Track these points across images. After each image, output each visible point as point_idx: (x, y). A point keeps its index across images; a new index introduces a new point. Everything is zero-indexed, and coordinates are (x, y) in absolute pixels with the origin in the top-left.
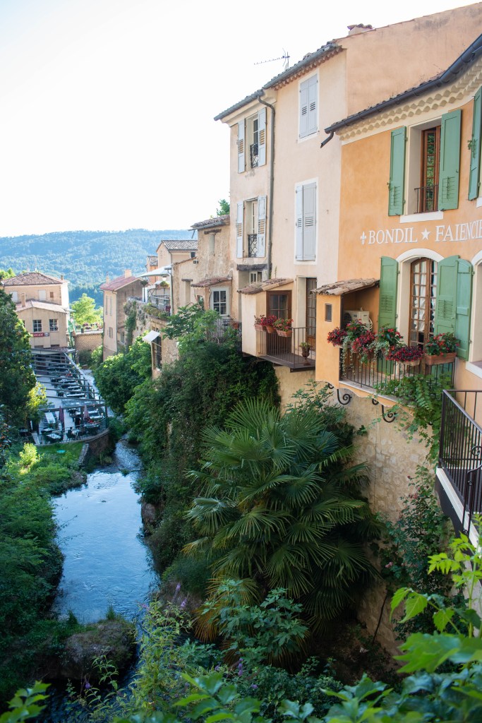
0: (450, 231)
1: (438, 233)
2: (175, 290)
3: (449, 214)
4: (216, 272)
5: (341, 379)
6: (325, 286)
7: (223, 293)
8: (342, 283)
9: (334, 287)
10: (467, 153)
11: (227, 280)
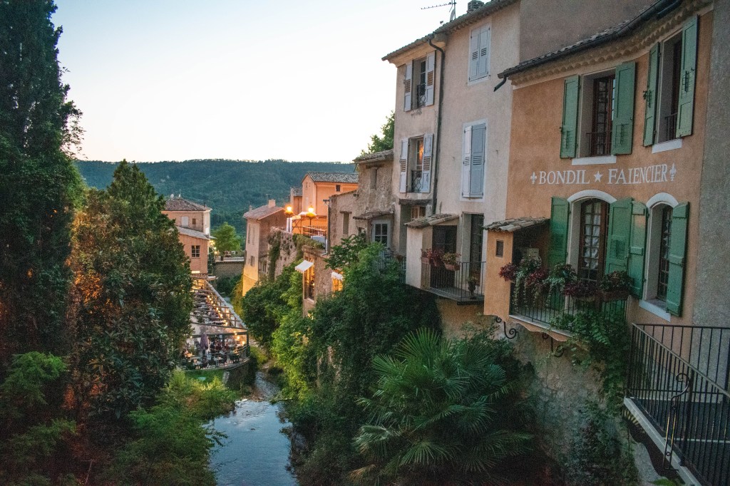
0: (623, 175)
1: (611, 176)
2: (332, 222)
3: (622, 159)
4: (377, 205)
5: (511, 313)
6: (496, 223)
7: (385, 227)
8: (513, 220)
9: (506, 224)
10: (641, 103)
11: (389, 214)
